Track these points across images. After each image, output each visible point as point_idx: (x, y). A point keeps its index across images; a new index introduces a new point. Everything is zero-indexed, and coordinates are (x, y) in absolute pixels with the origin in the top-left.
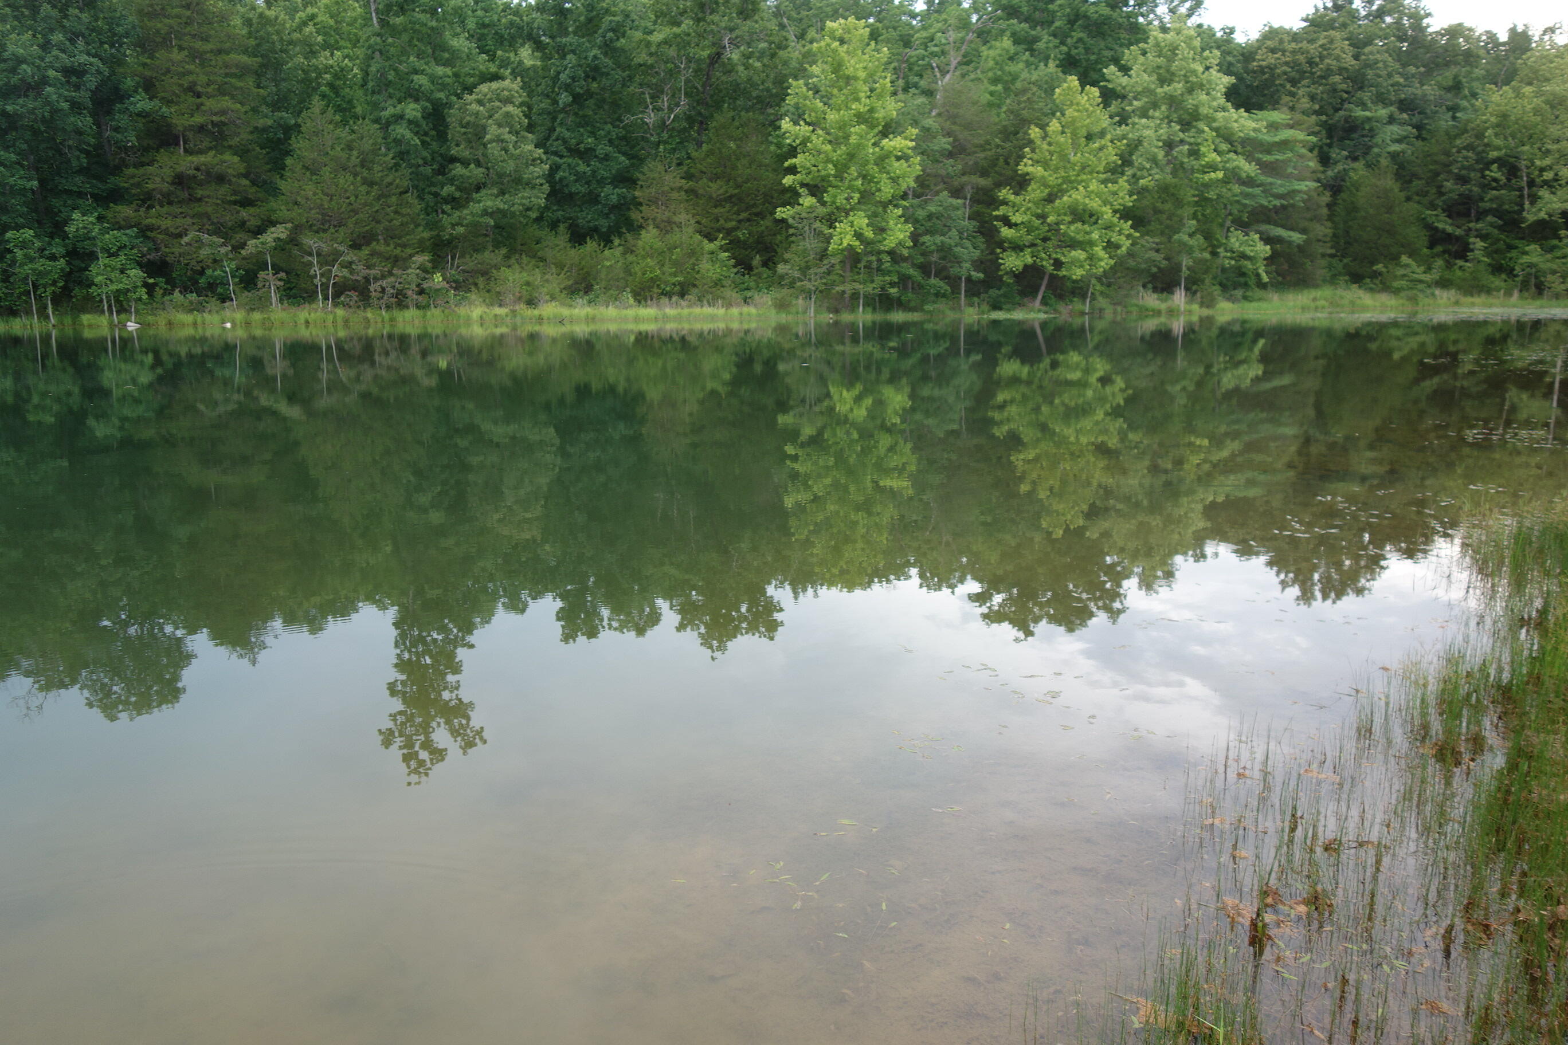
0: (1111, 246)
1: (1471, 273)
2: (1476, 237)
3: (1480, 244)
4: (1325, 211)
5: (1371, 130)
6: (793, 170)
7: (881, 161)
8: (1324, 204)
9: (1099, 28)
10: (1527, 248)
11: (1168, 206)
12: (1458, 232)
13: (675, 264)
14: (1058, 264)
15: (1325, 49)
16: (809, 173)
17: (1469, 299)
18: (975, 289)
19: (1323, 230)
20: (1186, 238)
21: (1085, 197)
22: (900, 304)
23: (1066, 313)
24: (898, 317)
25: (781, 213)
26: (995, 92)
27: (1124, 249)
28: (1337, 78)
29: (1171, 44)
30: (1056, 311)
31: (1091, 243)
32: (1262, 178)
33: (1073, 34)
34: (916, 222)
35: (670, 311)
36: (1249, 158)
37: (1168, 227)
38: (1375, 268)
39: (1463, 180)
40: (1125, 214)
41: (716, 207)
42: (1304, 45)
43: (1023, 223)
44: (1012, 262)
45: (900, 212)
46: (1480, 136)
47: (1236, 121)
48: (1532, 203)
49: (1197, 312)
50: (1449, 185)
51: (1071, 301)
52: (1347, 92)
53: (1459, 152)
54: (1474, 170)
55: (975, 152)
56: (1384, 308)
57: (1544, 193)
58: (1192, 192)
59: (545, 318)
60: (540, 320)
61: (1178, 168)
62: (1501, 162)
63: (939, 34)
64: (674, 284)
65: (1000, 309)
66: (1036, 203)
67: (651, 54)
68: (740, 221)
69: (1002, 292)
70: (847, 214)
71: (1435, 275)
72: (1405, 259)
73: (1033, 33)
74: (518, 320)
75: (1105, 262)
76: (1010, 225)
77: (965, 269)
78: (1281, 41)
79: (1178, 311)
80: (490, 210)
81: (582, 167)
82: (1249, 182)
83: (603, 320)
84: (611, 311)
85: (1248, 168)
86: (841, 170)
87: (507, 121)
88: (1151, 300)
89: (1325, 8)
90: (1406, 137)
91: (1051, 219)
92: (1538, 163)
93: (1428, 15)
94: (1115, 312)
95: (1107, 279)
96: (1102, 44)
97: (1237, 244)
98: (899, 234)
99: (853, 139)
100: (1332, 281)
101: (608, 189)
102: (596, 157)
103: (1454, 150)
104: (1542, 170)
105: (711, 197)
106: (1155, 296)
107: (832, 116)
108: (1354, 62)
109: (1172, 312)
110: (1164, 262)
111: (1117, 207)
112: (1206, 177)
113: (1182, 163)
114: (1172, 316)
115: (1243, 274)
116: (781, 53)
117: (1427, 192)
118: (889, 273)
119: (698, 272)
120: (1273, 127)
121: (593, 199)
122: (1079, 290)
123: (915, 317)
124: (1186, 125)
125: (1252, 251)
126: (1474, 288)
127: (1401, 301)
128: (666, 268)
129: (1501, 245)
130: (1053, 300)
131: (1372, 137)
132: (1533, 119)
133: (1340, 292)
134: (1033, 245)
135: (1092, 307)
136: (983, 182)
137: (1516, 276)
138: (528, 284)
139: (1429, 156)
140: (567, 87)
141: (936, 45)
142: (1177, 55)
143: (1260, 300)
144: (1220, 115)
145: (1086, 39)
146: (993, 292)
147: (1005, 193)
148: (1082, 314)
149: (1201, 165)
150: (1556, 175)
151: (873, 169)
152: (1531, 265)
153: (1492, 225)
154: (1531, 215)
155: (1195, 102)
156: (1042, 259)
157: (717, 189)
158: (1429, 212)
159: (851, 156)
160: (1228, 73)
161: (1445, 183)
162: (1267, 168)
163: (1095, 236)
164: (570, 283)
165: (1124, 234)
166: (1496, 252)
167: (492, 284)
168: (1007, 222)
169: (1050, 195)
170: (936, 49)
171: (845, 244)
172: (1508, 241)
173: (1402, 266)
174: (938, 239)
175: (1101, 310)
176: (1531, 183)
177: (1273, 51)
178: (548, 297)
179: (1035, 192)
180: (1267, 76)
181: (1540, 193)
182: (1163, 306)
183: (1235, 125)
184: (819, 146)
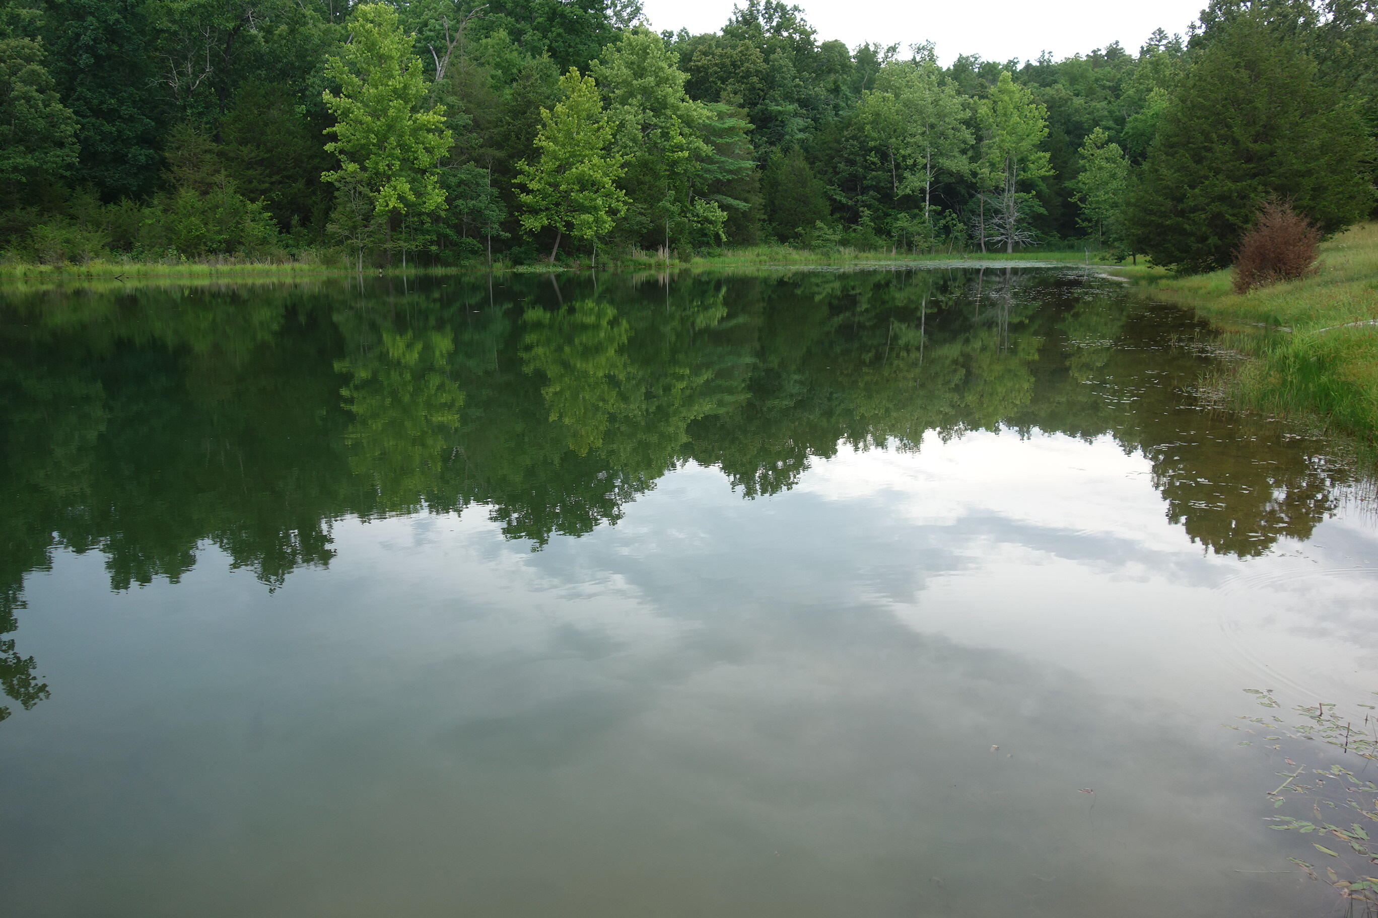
0: (612, 212)
1: (863, 235)
2: (863, 206)
3: (867, 212)
4: (758, 185)
5: (782, 122)
6: (334, 138)
7: (415, 131)
8: (757, 179)
9: (573, 27)
10: (899, 216)
11: (648, 178)
12: (850, 203)
13: (220, 222)
14: (569, 225)
15: (743, 55)
16: (349, 141)
17: (865, 255)
18: (500, 246)
19: (758, 200)
20: (668, 205)
21: (590, 169)
22: (437, 260)
23: (575, 267)
24: (439, 271)
25: (327, 176)
26: (496, 76)
27: (622, 213)
28: (755, 79)
29: (642, 44)
30: (567, 266)
31: (596, 209)
32: (718, 157)
33: (553, 29)
34: (448, 187)
35: (223, 267)
36: (707, 141)
37: (649, 195)
38: (796, 230)
39: (851, 163)
40: (619, 184)
41: (248, 169)
42: (729, 50)
43: (538, 190)
44: (531, 223)
45: (435, 178)
46: (861, 129)
47: (695, 110)
48: (900, 182)
49: (678, 265)
50: (842, 166)
51: (578, 257)
52: (762, 91)
53: (847, 140)
54: (859, 155)
55: (488, 128)
56: (807, 262)
57: (907, 174)
58: (665, 167)
59: (94, 274)
60: (89, 276)
61: (653, 147)
62: (876, 149)
63: (433, 21)
64: (220, 242)
65: (522, 264)
66: (549, 174)
67: (174, 22)
68: (272, 183)
69: (523, 249)
70: (389, 179)
71: (837, 237)
72: (819, 224)
73: (518, 26)
74: (65, 276)
75: (609, 224)
76: (529, 192)
77: (493, 229)
78: (710, 46)
79: (664, 264)
80: (21, 167)
81: (107, 128)
82: (708, 160)
83: (157, 276)
84: (162, 268)
85: (706, 149)
86: (382, 140)
87: (32, 79)
88: (641, 256)
89: (737, 21)
90: (807, 128)
91: (563, 187)
92: (903, 152)
93: (814, 32)
94: (616, 266)
95: (608, 240)
96: (578, 40)
97: (702, 211)
98: (436, 198)
99: (391, 112)
100: (766, 241)
101: (134, 150)
102: (120, 117)
103: (843, 139)
104: (904, 157)
105: (243, 161)
106: (644, 252)
107: (370, 91)
108: (766, 66)
109: (660, 266)
110: (651, 224)
111: (613, 178)
112: (676, 155)
113: (656, 143)
114: (659, 269)
115: (705, 235)
116: (302, 29)
117: (826, 171)
118: (428, 232)
119: (242, 230)
120: (721, 116)
121: (119, 159)
122: (585, 248)
123: (452, 271)
124: (657, 112)
125: (713, 216)
126: (866, 246)
127: (819, 256)
128: (210, 226)
129: (880, 213)
130: (564, 257)
131: (783, 127)
132: (896, 117)
133: (775, 249)
134: (547, 209)
135: (597, 262)
136: (500, 154)
137: (892, 237)
138: (67, 241)
139: (825, 143)
140: (89, 49)
141: (430, 30)
142: (648, 54)
143: (720, 255)
144: (683, 105)
145: (564, 35)
146: (515, 249)
147: (521, 164)
148: (590, 267)
149: (670, 145)
150: (915, 161)
151: (409, 140)
152: (902, 229)
153: (873, 197)
154: (901, 191)
155: (663, 94)
156: (556, 221)
157: (247, 152)
158: (828, 187)
159: (390, 127)
160: (686, 70)
161: (839, 165)
162: (719, 149)
163: (599, 202)
164: (110, 239)
165: (621, 202)
166: (878, 218)
167: (29, 241)
168: (524, 188)
169: (560, 166)
170: (432, 34)
171: (391, 206)
172: (884, 210)
173: (816, 229)
174: (471, 203)
175: (604, 265)
176: (897, 166)
177: (705, 54)
178: (92, 254)
179: (547, 164)
180: (702, 74)
181: (905, 175)
182: (653, 261)
183: (695, 113)
184: (360, 118)
